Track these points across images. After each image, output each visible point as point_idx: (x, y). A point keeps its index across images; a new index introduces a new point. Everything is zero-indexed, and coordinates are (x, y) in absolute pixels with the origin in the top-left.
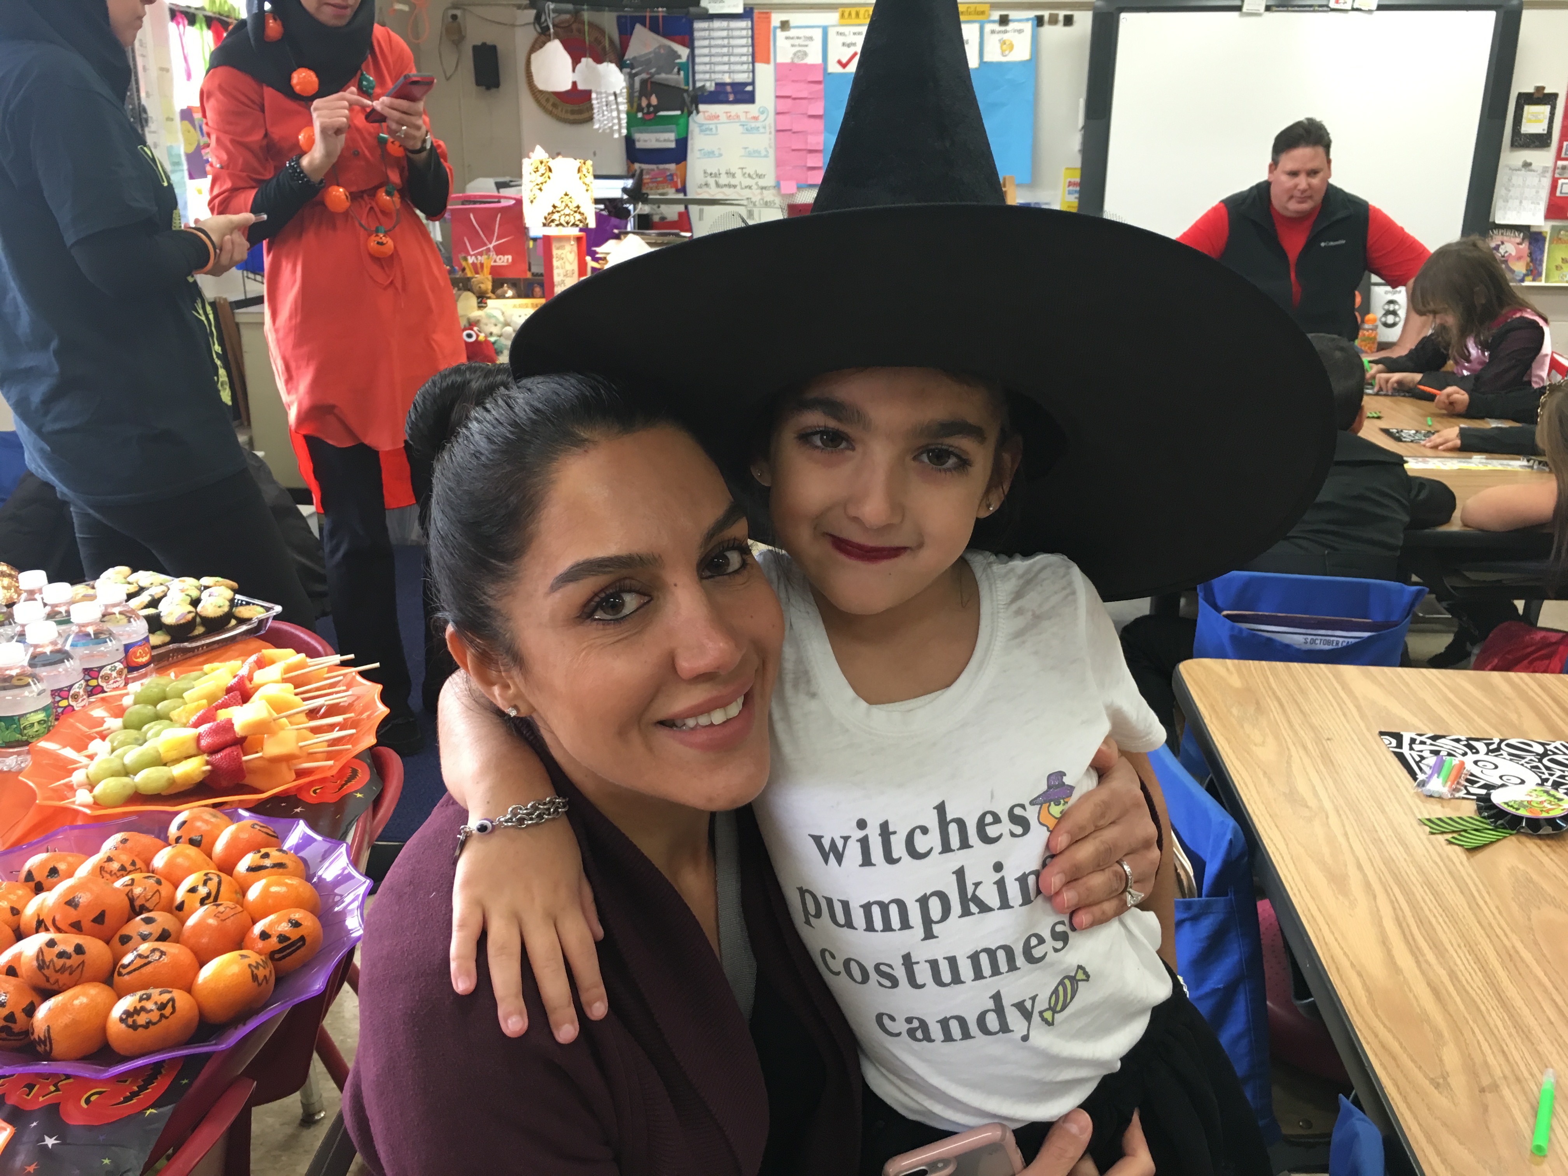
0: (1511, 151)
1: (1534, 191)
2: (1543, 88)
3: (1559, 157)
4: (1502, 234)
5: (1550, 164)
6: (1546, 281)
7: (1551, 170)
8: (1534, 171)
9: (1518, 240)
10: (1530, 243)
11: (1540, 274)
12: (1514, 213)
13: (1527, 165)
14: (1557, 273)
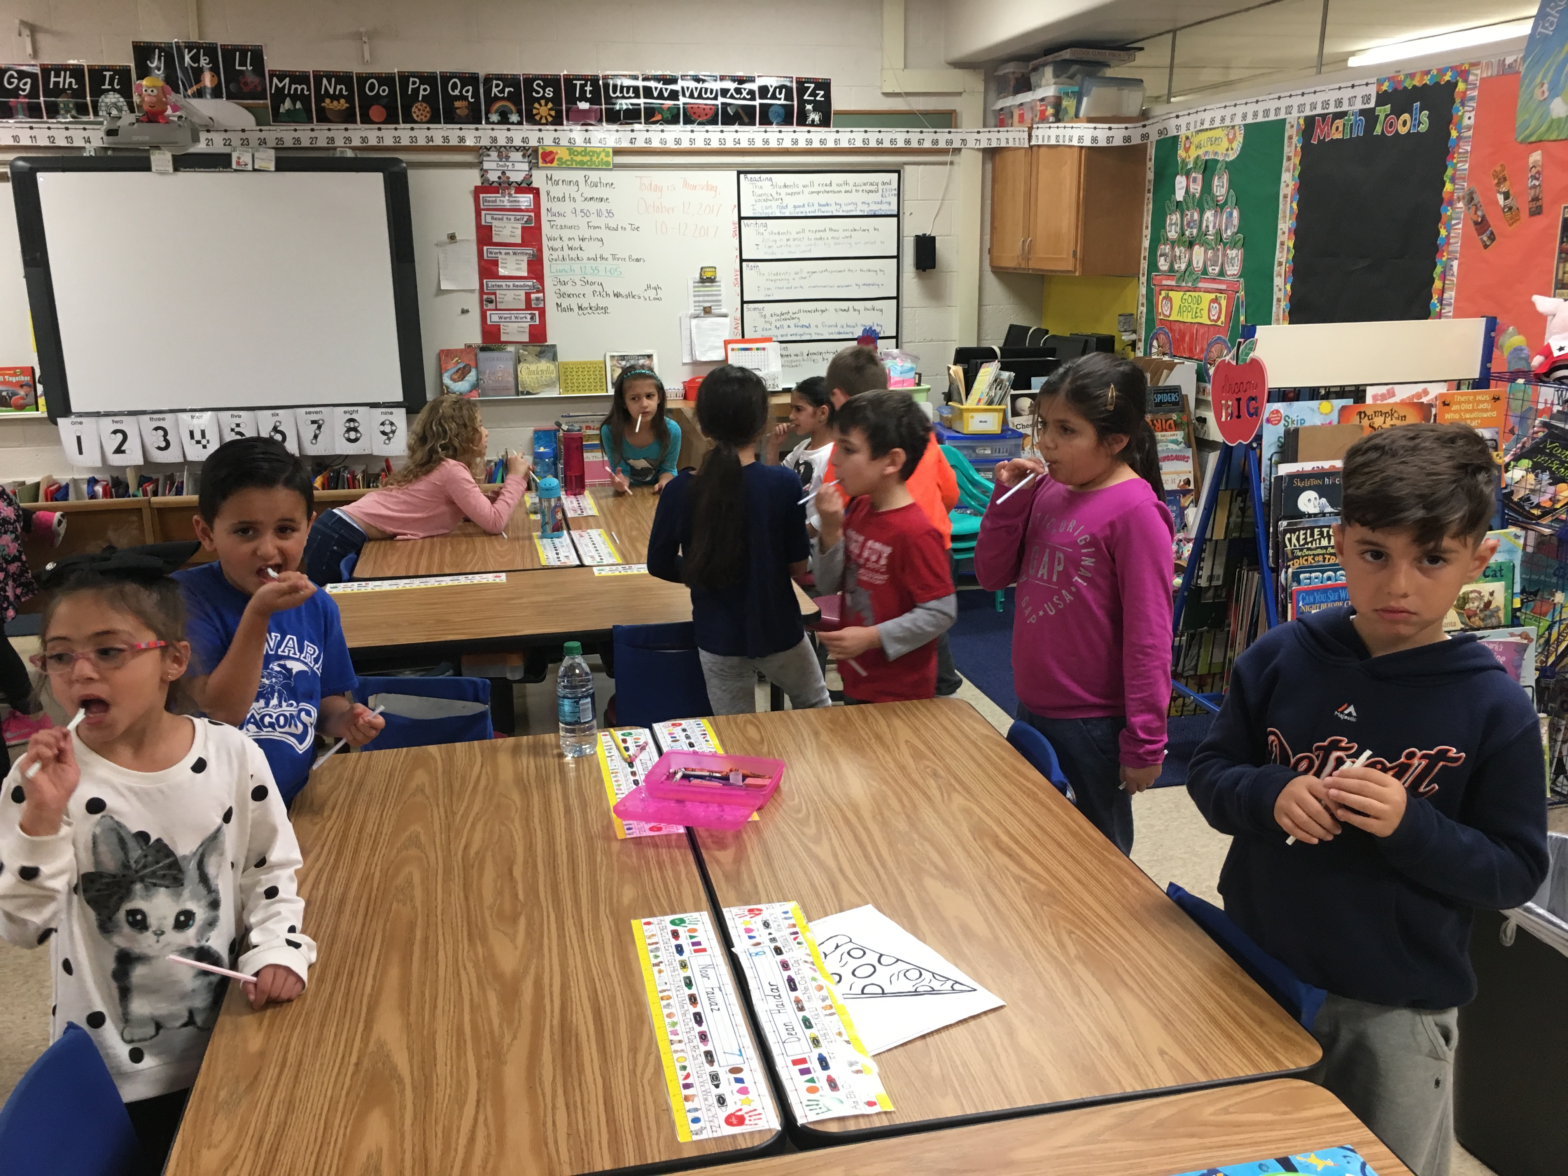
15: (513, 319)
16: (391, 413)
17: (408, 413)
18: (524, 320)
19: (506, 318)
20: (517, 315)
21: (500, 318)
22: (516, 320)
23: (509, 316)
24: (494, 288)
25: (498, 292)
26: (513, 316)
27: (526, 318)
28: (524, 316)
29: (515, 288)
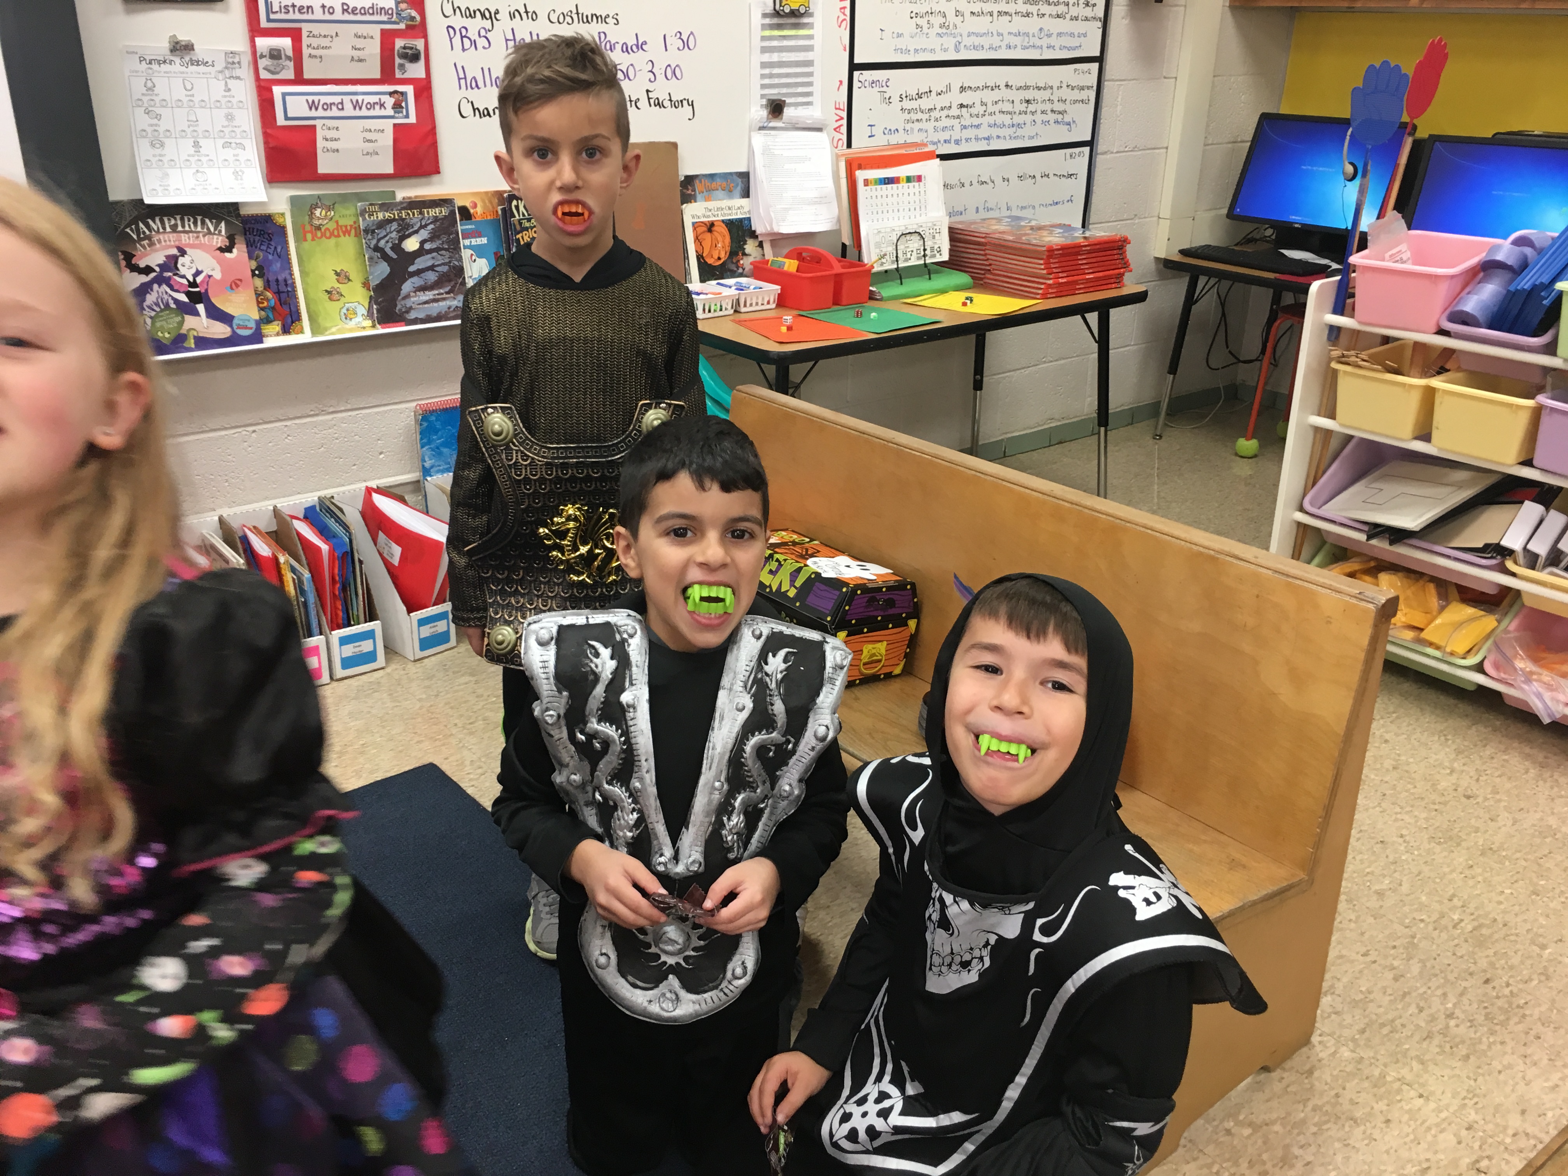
0: (128, 12)
1: (219, 115)
3: (255, 28)
4: (174, 228)
5: (241, 44)
6: (314, 333)
7: (247, 59)
8: (205, 63)
9: (220, 240)
10: (250, 245)
11: (295, 317)
12: (189, 172)
13: (181, 49)
14: (332, 308)
15: (349, 111)
18: (377, 112)
19: (328, 106)
20: (360, 98)
21: (312, 106)
22: (357, 113)
23: (337, 99)
24: (291, 16)
25: (305, 28)
26: (346, 99)
27: (382, 105)
28: (378, 101)
29: (352, 17)
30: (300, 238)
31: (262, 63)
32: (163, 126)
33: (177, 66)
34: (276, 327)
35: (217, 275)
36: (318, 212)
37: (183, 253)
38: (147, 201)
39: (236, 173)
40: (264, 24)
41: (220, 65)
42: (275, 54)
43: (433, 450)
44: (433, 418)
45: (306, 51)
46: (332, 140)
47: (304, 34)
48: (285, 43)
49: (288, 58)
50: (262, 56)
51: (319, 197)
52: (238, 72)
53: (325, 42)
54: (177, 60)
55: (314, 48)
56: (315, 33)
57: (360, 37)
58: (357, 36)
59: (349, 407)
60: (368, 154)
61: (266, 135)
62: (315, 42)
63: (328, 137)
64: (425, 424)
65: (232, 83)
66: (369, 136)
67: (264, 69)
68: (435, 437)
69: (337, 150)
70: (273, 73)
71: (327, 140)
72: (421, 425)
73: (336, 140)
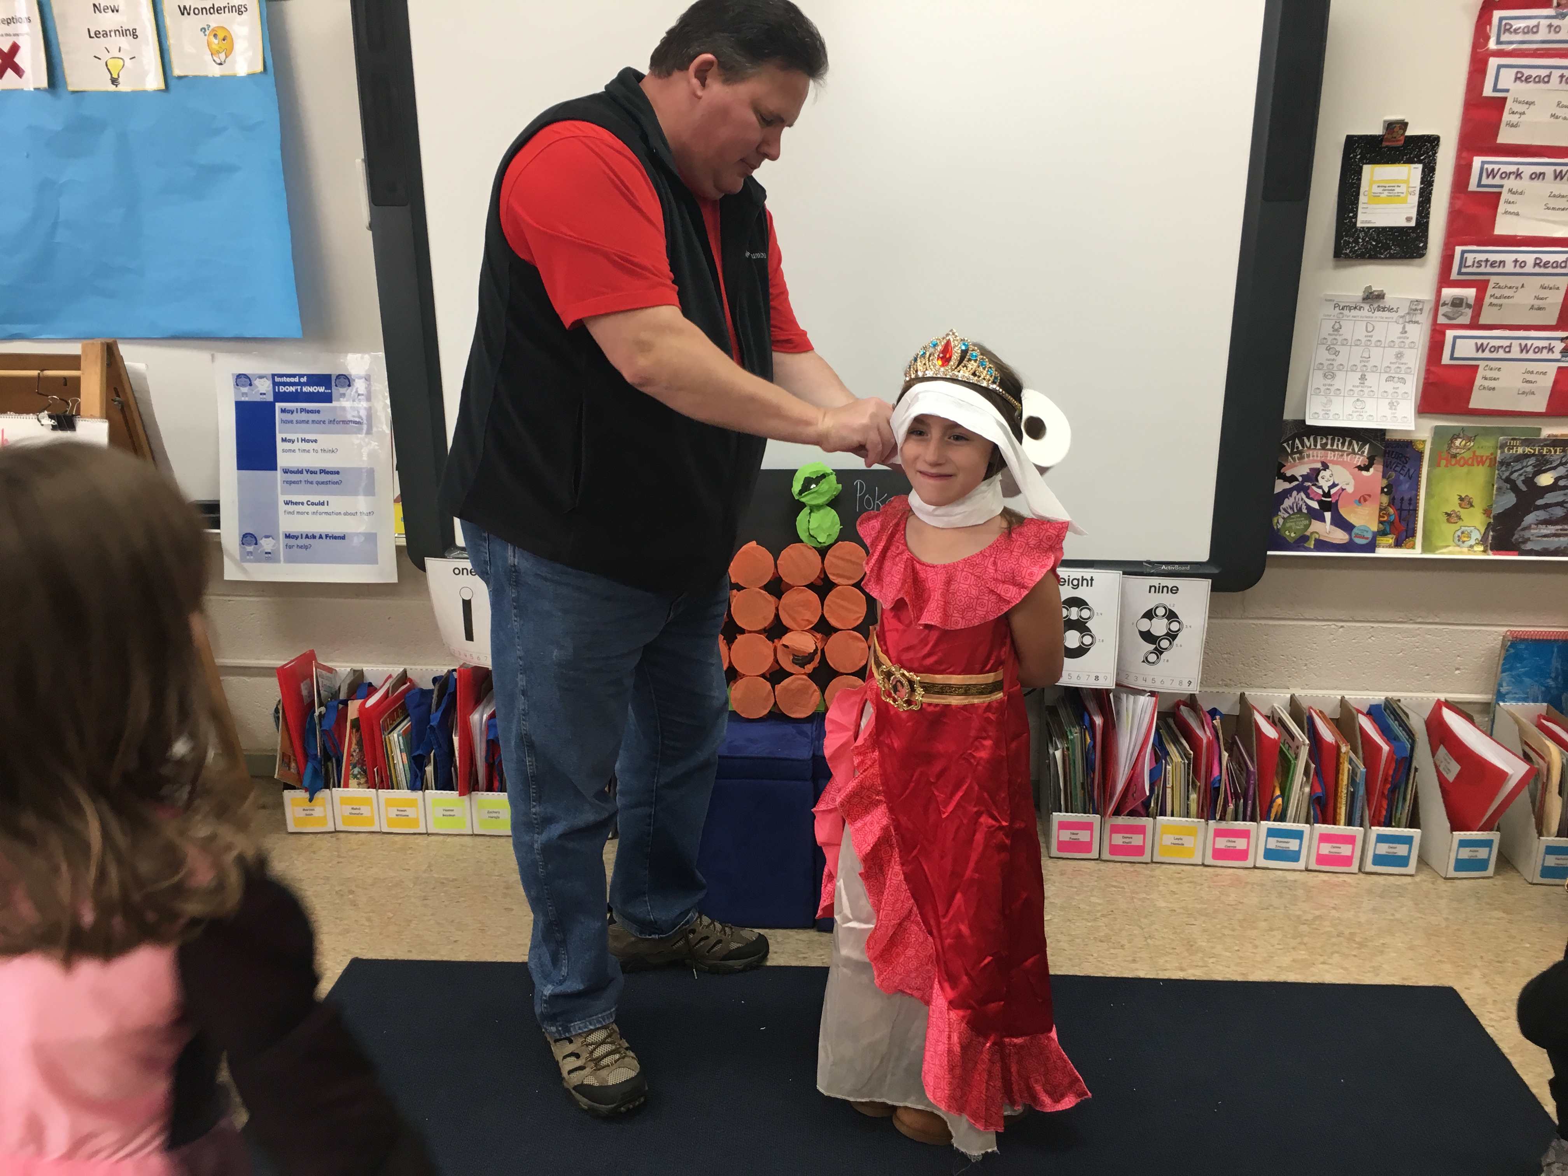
0: (1336, 267)
1: (1391, 353)
2: (1404, 125)
3: (1445, 280)
4: (1324, 447)
5: (1426, 294)
6: (1424, 550)
7: (1428, 308)
8: (1390, 310)
9: (1360, 460)
10: (1386, 466)
11: (1411, 533)
12: (1350, 401)
13: (1373, 298)
14: (1449, 529)
15: (1515, 353)
16: (1174, 590)
17: (1214, 589)
18: (1545, 355)
19: (1496, 349)
20: (1529, 343)
21: (1480, 348)
22: (1524, 356)
23: (1506, 343)
24: (1482, 270)
25: (1493, 280)
26: (1516, 343)
27: (1550, 349)
28: (1547, 345)
29: (1542, 270)
30: (1434, 464)
31: (1442, 310)
32: (1340, 359)
33: (1365, 312)
34: (1390, 539)
35: (1350, 489)
36: (1458, 442)
37: (1325, 467)
38: (1309, 422)
39: (1391, 404)
40: (1454, 275)
41: (1403, 311)
42: (1457, 303)
43: (1513, 677)
44: (1522, 646)
45: (1487, 300)
46: (1491, 379)
47: (1491, 285)
48: (1470, 293)
49: (1469, 306)
50: (1444, 304)
51: (1463, 429)
52: (1418, 318)
53: (1507, 292)
54: (1367, 307)
55: (1496, 298)
56: (1502, 284)
57: (1545, 288)
58: (1543, 287)
59: (1437, 620)
60: (1524, 393)
61: (1428, 371)
62: (1498, 293)
63: (1488, 376)
64: (1512, 651)
65: (1409, 327)
66: (1529, 377)
67: (1443, 315)
68: (1519, 665)
69: (1494, 389)
70: (1450, 318)
71: (1486, 379)
72: (1507, 651)
73: (1495, 379)
